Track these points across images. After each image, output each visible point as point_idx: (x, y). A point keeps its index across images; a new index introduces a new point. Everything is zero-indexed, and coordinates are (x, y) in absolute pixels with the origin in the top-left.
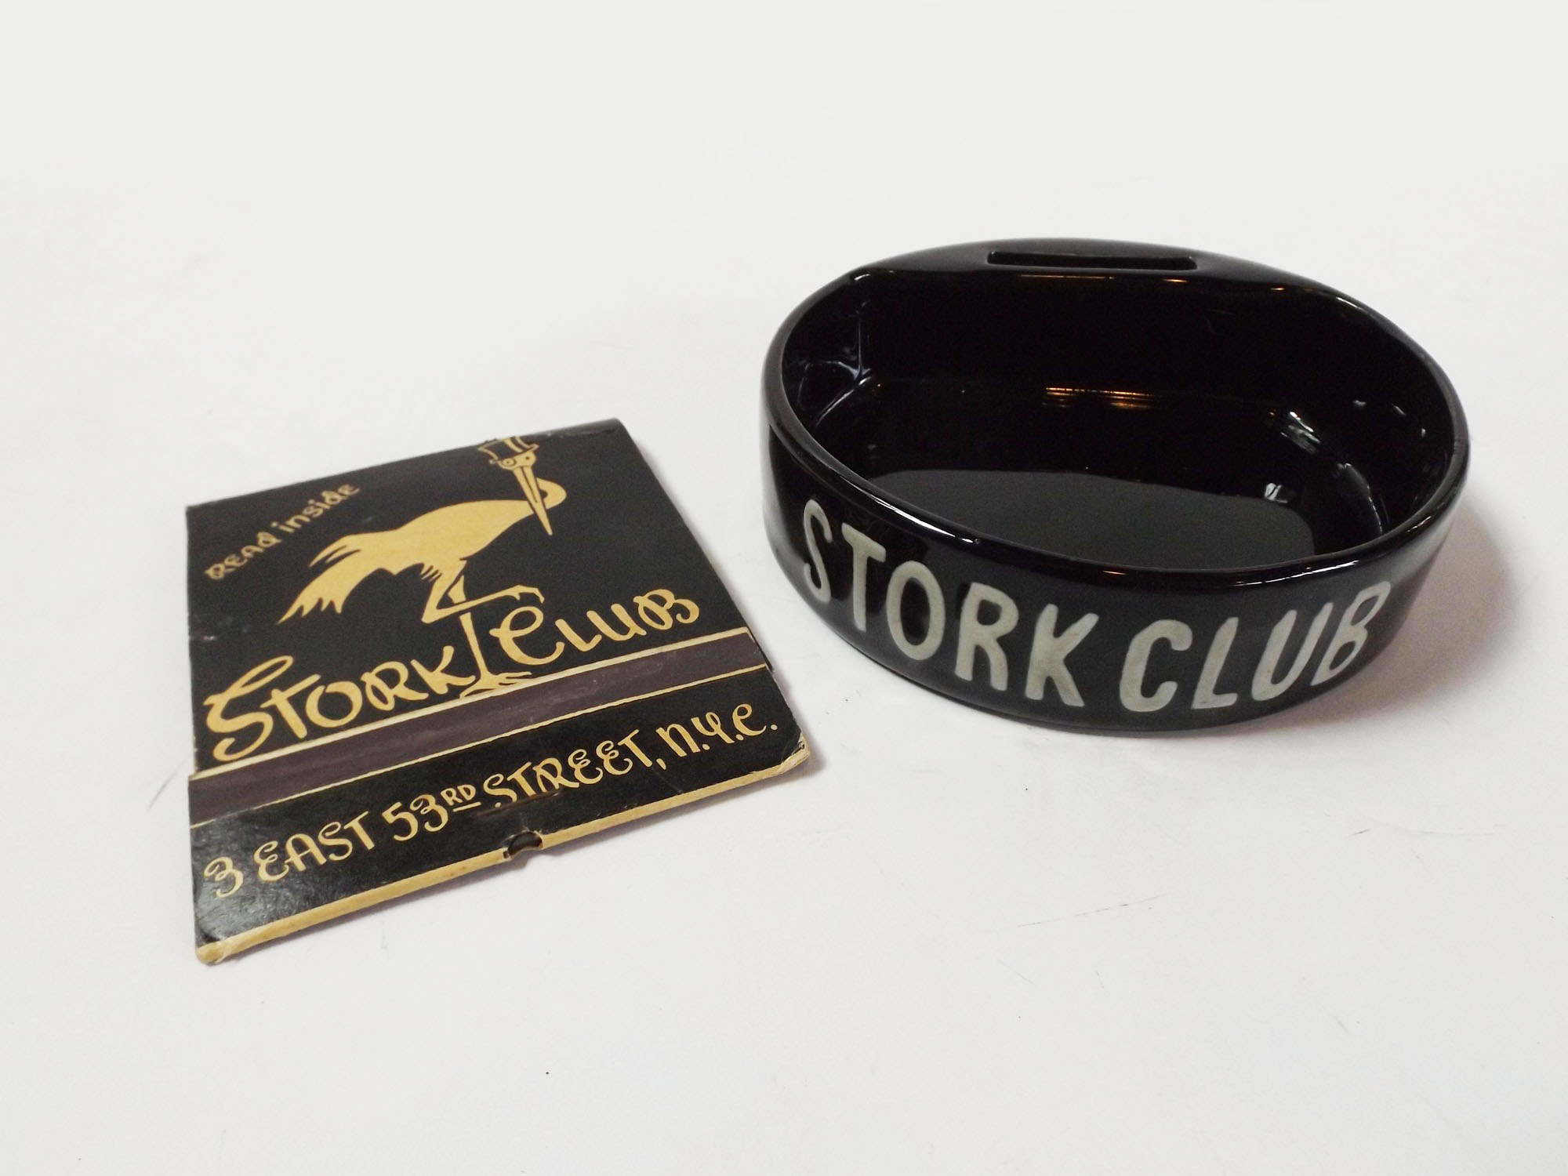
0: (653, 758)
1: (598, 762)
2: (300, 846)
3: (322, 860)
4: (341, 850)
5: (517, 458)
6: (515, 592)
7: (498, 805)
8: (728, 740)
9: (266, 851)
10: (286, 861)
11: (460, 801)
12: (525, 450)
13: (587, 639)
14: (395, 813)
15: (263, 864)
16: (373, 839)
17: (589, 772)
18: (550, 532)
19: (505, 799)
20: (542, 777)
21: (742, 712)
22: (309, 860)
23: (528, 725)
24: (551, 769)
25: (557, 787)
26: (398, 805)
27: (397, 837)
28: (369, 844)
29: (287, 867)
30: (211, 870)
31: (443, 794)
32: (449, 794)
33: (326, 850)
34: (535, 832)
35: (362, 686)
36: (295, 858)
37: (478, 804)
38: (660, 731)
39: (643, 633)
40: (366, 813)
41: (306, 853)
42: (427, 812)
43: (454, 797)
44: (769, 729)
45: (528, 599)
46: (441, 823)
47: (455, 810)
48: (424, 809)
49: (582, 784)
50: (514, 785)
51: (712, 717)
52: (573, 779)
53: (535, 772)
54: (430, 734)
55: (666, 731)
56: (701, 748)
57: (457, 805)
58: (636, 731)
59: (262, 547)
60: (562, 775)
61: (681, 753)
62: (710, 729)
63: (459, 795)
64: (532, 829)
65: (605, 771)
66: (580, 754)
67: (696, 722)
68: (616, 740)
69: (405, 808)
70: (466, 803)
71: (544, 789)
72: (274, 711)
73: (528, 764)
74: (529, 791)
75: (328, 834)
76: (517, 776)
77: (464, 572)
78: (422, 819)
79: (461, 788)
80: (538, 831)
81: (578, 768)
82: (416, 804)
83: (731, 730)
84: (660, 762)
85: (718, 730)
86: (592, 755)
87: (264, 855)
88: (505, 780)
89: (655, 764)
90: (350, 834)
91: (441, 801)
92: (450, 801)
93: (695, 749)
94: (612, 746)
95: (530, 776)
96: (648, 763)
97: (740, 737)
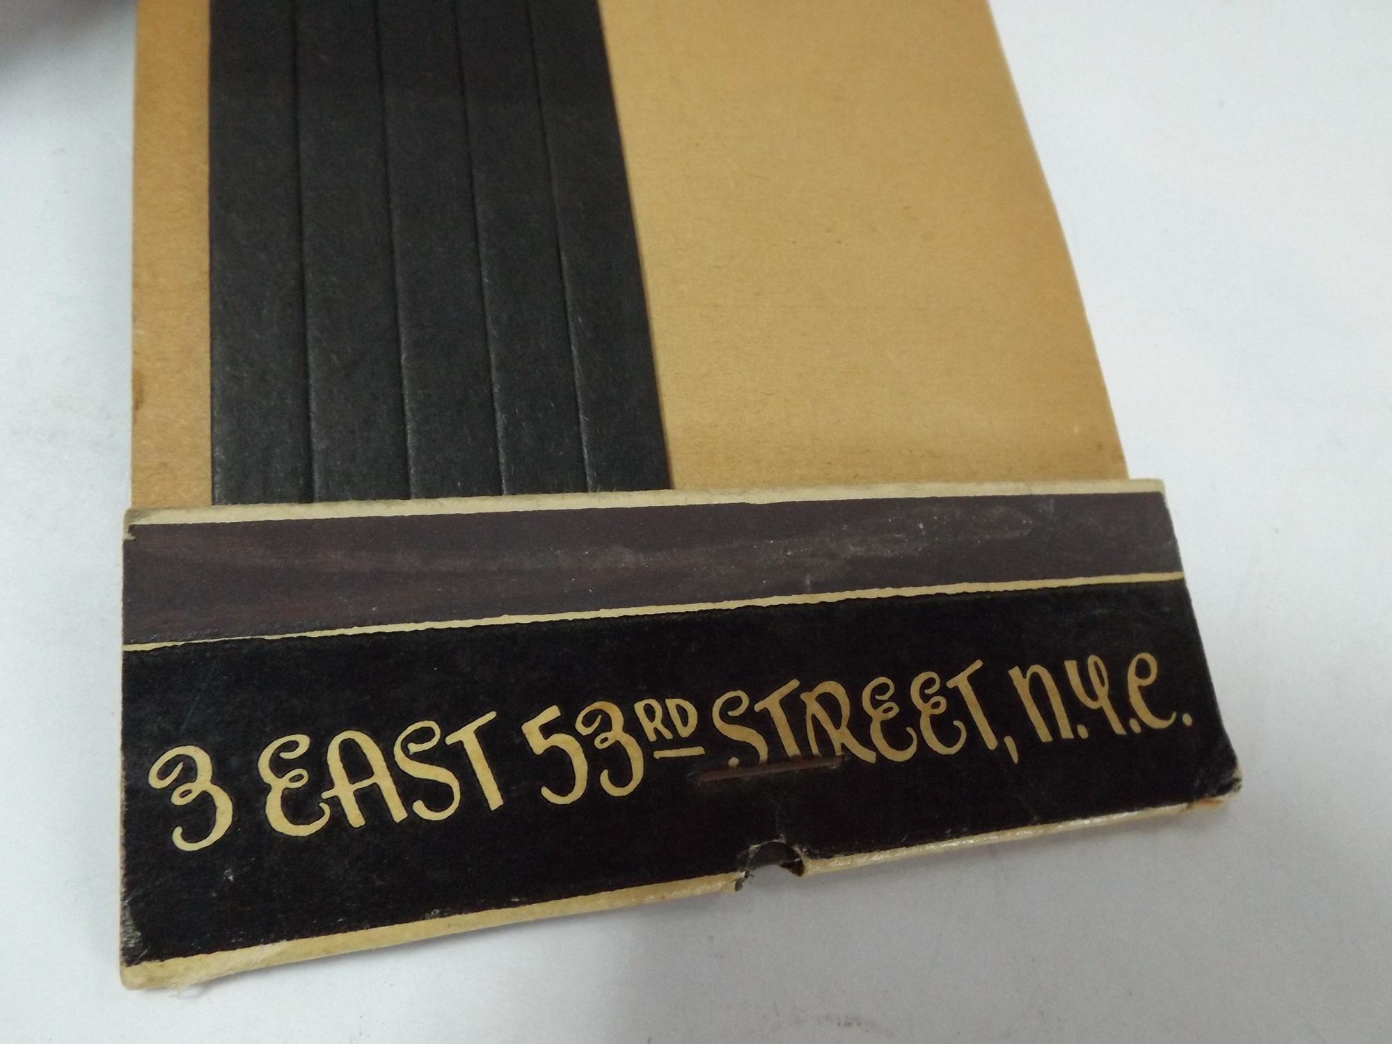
0: (999, 737)
1: (910, 715)
2: (356, 765)
3: (398, 813)
4: (436, 795)
7: (734, 761)
8: (1118, 728)
9: (285, 755)
10: (326, 795)
11: (668, 735)
14: (547, 730)
15: (278, 785)
16: (503, 789)
17: (896, 733)
19: (745, 750)
20: (814, 718)
21: (1143, 670)
22: (370, 800)
23: (799, 592)
24: (828, 702)
25: (839, 752)
26: (552, 713)
27: (546, 793)
28: (495, 799)
29: (326, 808)
30: (163, 774)
31: (639, 707)
32: (650, 712)
33: (409, 788)
34: (797, 849)
36: (344, 789)
37: (698, 751)
38: (1015, 673)
40: (491, 716)
41: (366, 783)
42: (606, 745)
43: (658, 723)
44: (1179, 720)
46: (630, 779)
47: (658, 755)
48: (603, 736)
49: (880, 757)
50: (762, 723)
51: (1096, 664)
52: (867, 743)
53: (803, 705)
54: (628, 559)
55: (1024, 675)
56: (1075, 731)
57: (662, 743)
58: (978, 664)
60: (848, 727)
61: (1044, 735)
62: (1093, 695)
63: (667, 721)
64: (791, 843)
65: (922, 743)
66: (882, 689)
67: (1071, 667)
68: (947, 674)
69: (562, 725)
70: (679, 742)
71: (815, 749)
73: (794, 684)
74: (792, 748)
75: (414, 748)
76: (772, 703)
78: (597, 759)
79: (671, 703)
80: (801, 849)
81: (877, 716)
82: (588, 722)
83: (1125, 711)
84: (1009, 742)
85: (1103, 702)
86: (902, 697)
87: (280, 767)
88: (750, 708)
89: (1002, 747)
90: (454, 758)
91: (633, 726)
92: (648, 727)
93: (1066, 733)
94: (936, 687)
95: (793, 706)
96: (991, 742)
97: (1135, 726)
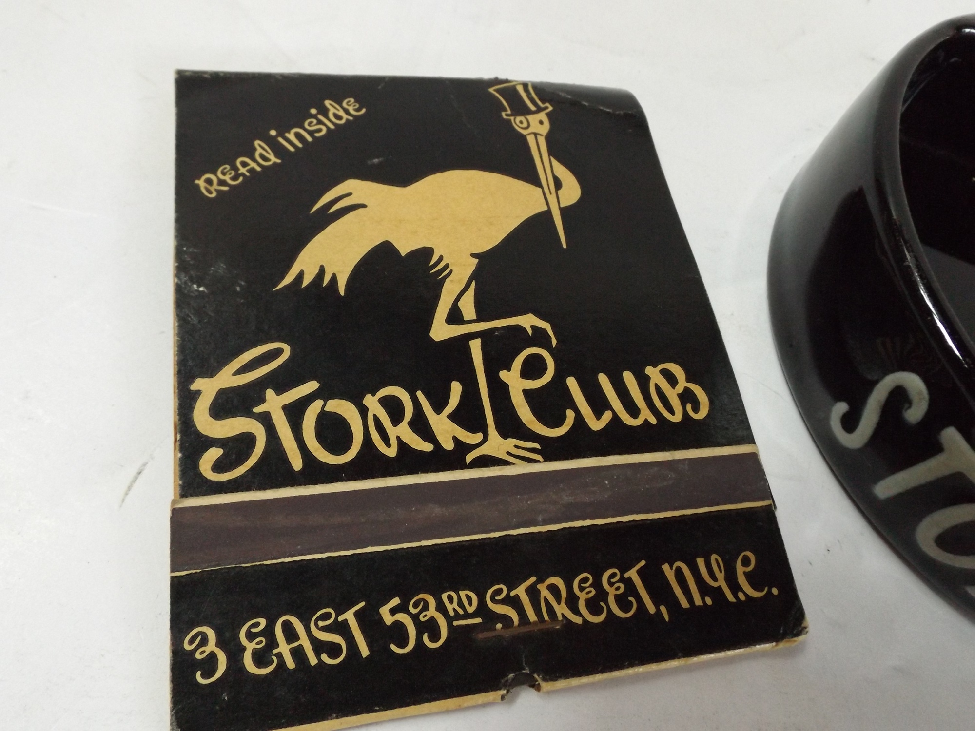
0: (657, 605)
1: (602, 595)
2: (291, 634)
3: (313, 661)
4: (333, 650)
5: (530, 117)
6: (528, 321)
7: (499, 626)
8: (730, 598)
9: (254, 630)
10: (275, 651)
11: (461, 612)
12: (539, 110)
13: (598, 415)
14: (393, 611)
15: (250, 646)
16: (370, 645)
17: (594, 606)
18: (565, 246)
19: (506, 620)
20: (545, 599)
21: (746, 562)
22: (298, 654)
23: (535, 525)
24: (554, 589)
25: (560, 618)
26: (395, 602)
27: (393, 647)
28: (365, 652)
29: (275, 658)
30: (191, 642)
31: (444, 596)
32: (450, 599)
33: (319, 647)
34: (536, 676)
35: (363, 411)
36: (284, 648)
37: (478, 620)
38: (666, 567)
39: (653, 420)
40: (362, 604)
41: (296, 644)
42: (426, 619)
43: (455, 605)
44: (769, 592)
45: (539, 338)
46: (440, 638)
47: (455, 623)
48: (424, 613)
49: (585, 621)
50: (515, 602)
51: (716, 560)
52: (577, 612)
53: (539, 592)
54: (437, 511)
55: (671, 569)
56: (703, 600)
57: (458, 617)
58: (643, 563)
59: (259, 165)
60: (566, 603)
61: (685, 604)
62: (714, 578)
63: (460, 604)
64: (533, 672)
65: (609, 610)
66: (585, 580)
67: (701, 562)
68: (623, 571)
69: (402, 608)
70: (467, 616)
71: (546, 617)
72: (266, 419)
73: (533, 579)
74: (532, 617)
75: (321, 624)
76: (520, 591)
77: (475, 276)
78: (422, 627)
79: (463, 594)
80: (538, 676)
81: (583, 596)
82: (416, 606)
83: (735, 587)
84: (663, 609)
85: (722, 583)
86: (597, 584)
87: (251, 636)
88: (508, 595)
89: (658, 611)
90: (342, 628)
91: (441, 608)
92: (450, 608)
93: (698, 602)
94: (618, 578)
95: (533, 593)
96: (652, 609)
97: (742, 596)
